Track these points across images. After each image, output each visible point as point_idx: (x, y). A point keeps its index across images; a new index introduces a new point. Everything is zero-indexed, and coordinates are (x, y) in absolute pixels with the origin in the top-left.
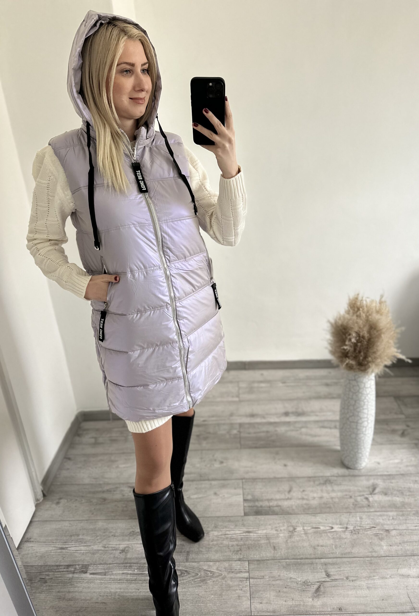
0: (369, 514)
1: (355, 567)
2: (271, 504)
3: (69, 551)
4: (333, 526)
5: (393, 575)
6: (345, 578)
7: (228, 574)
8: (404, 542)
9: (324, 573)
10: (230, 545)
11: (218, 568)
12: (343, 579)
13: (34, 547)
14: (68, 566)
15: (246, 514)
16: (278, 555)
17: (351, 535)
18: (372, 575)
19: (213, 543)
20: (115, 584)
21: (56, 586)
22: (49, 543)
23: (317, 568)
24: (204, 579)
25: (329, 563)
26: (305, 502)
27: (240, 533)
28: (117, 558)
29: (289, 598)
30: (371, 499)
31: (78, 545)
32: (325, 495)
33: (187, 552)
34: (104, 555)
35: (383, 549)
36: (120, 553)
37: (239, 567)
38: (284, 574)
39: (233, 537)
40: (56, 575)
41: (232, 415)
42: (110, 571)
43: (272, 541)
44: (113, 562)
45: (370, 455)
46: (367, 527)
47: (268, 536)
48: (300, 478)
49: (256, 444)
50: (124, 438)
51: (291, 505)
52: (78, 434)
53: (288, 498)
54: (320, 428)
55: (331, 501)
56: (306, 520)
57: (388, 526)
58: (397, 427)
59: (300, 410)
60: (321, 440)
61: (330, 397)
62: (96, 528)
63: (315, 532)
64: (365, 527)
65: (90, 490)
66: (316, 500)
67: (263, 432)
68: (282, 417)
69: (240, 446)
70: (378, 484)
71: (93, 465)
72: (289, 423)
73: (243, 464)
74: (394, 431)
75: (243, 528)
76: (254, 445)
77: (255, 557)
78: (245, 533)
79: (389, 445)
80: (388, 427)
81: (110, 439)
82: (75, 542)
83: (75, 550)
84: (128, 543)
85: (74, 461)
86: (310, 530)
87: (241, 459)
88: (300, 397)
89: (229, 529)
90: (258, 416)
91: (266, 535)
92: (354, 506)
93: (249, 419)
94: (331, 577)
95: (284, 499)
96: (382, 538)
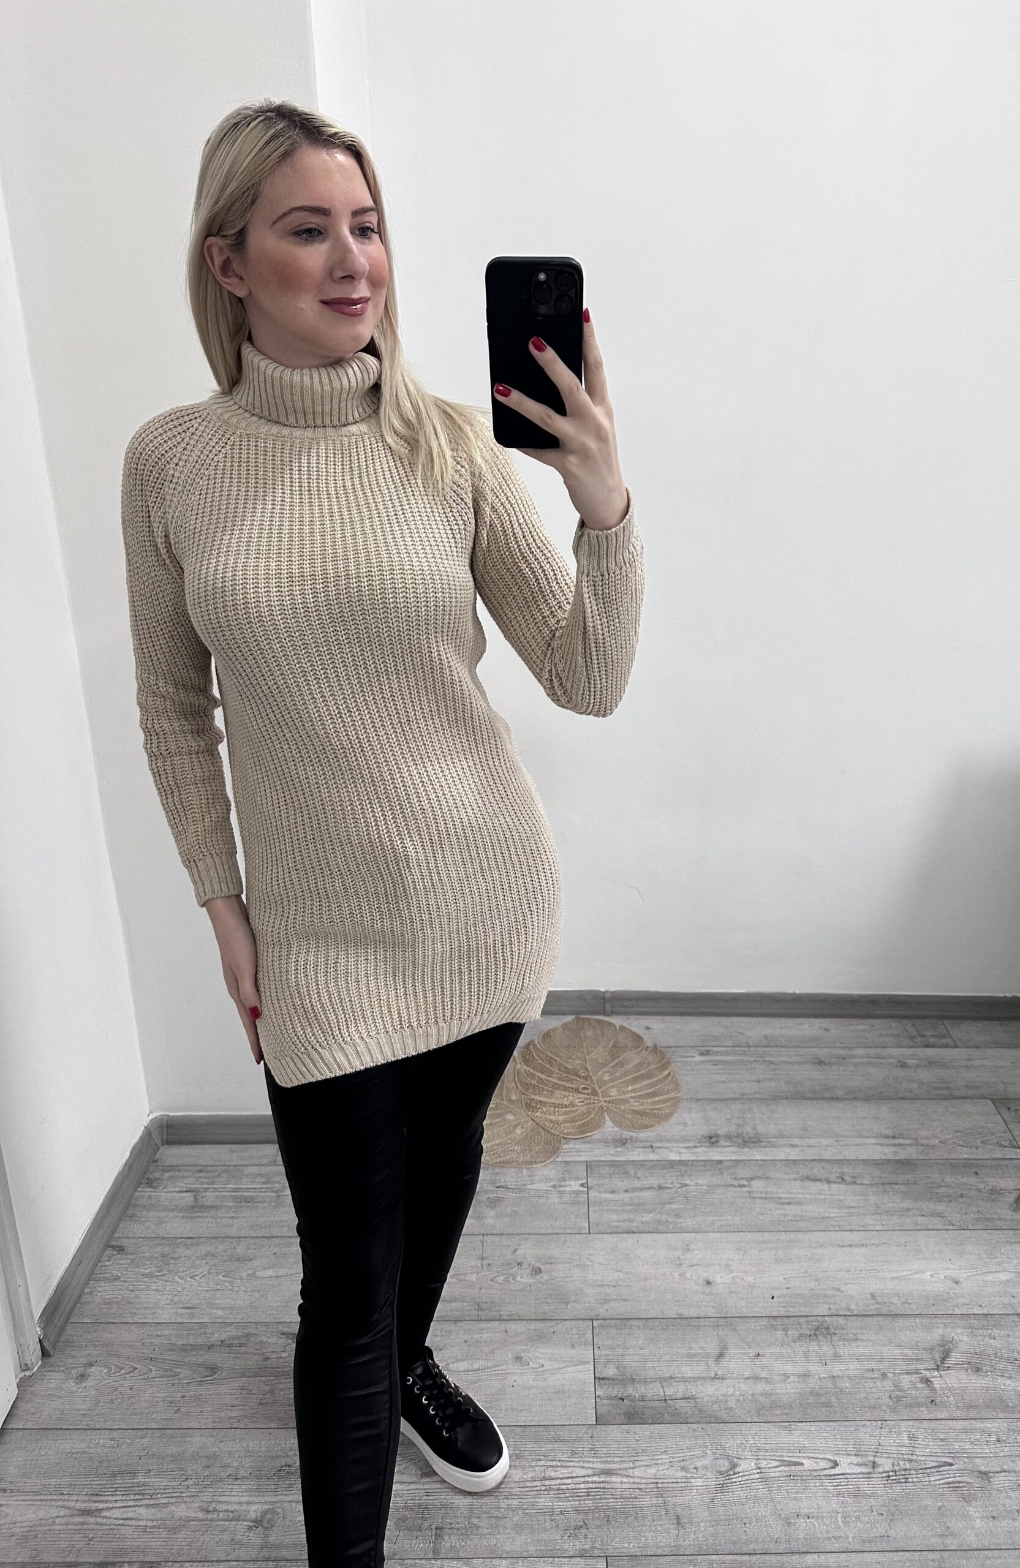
0: (933, 1424)
2: (669, 1392)
3: (105, 1521)
4: (837, 1459)
10: (558, 1512)
15: (600, 1420)
16: (688, 1540)
17: (885, 1485)
19: (510, 1502)
22: (51, 1494)
26: (760, 1387)
27: (585, 1476)
28: (240, 1542)
30: (937, 1383)
31: (131, 1503)
32: (815, 1368)
33: (436, 1529)
34: (203, 1535)
35: (974, 1528)
36: (250, 1528)
39: (565, 1487)
43: (670, 1500)
44: (229, 1556)
46: (929, 1465)
47: (659, 1485)
48: (748, 1320)
49: (631, 1221)
50: (273, 1194)
51: (722, 1395)
52: (147, 1179)
53: (716, 1374)
54: (802, 1180)
55: (832, 1387)
56: (763, 1441)
57: (986, 1462)
58: (1002, 1183)
59: (748, 1130)
60: (804, 1214)
61: (827, 1095)
62: (184, 1453)
63: (787, 1476)
64: (925, 1464)
65: (174, 1340)
66: (790, 1383)
67: (648, 1188)
68: (701, 1146)
69: (587, 1227)
70: (954, 1341)
71: (186, 1269)
72: (720, 1166)
73: (596, 1277)
74: (995, 1194)
75: (591, 1459)
76: (626, 1225)
77: (624, 1548)
78: (598, 1475)
79: (983, 1231)
80: (979, 1182)
81: (237, 1197)
82: (122, 1493)
83: (121, 1517)
84: (273, 1499)
85: (133, 1257)
86: (776, 1470)
87: (589, 1263)
88: (749, 1094)
89: (554, 1463)
90: (638, 1144)
91: (654, 1483)
92: (891, 1402)
93: (612, 1151)
95: (703, 1378)
96: (970, 1494)
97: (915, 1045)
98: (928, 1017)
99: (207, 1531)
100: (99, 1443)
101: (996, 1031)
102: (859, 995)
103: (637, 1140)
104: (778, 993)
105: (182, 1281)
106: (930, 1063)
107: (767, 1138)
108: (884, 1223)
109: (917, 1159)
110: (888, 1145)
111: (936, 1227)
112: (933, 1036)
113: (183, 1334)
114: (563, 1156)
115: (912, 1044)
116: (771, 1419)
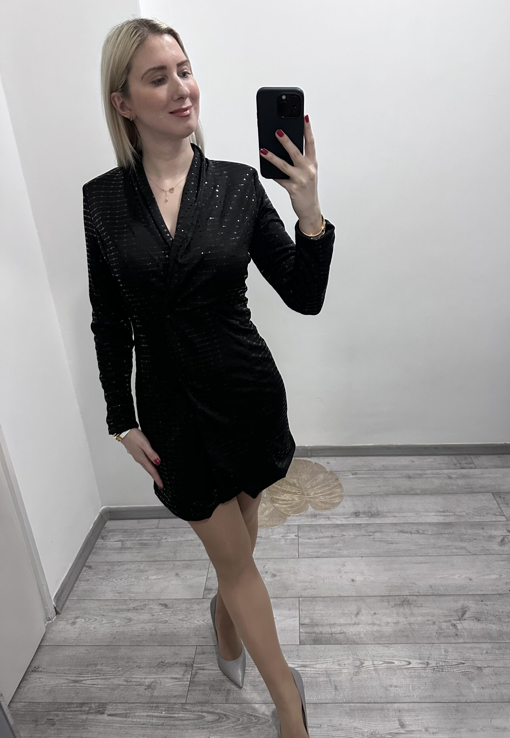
0: (456, 645)
1: (438, 716)
2: (333, 630)
3: (83, 685)
4: (411, 661)
5: (485, 727)
6: (424, 730)
8: (500, 684)
9: (397, 722)
11: (264, 711)
12: (421, 731)
13: (42, 678)
14: (82, 704)
15: (301, 643)
16: (340, 697)
17: (432, 673)
18: (458, 726)
20: (138, 729)
21: (65, 729)
22: (61, 674)
23: (389, 716)
24: (247, 725)
25: (404, 710)
26: (376, 628)
28: (142, 696)
30: (459, 626)
31: (95, 678)
32: (402, 619)
33: (227, 690)
34: (125, 692)
35: (473, 692)
36: (146, 689)
38: (346, 722)
40: (66, 716)
42: (133, 712)
43: (333, 679)
44: (136, 701)
46: (454, 663)
47: (328, 672)
48: (370, 597)
49: (318, 552)
50: (157, 542)
51: (358, 632)
52: (101, 536)
53: (355, 622)
54: (398, 532)
55: (409, 628)
56: (376, 652)
57: (480, 662)
58: (494, 533)
59: (374, 510)
60: (399, 548)
61: (412, 493)
62: (117, 656)
63: (387, 668)
64: (452, 663)
65: (113, 607)
66: (389, 626)
67: (327, 537)
68: (352, 517)
69: (298, 555)
70: (468, 607)
71: (118, 576)
72: (360, 526)
73: (301, 578)
74: (491, 538)
75: (297, 660)
76: (315, 554)
77: (311, 700)
79: (485, 556)
80: (484, 532)
81: (140, 543)
82: (91, 673)
83: (91, 683)
84: (155, 677)
85: (95, 571)
86: (382, 665)
87: (298, 572)
88: (375, 493)
90: (322, 516)
91: (326, 671)
92: (437, 635)
93: (310, 520)
94: (405, 728)
95: (349, 624)
96: (472, 677)
97: (456, 468)
98: (462, 454)
99: (127, 690)
100: (81, 651)
101: (495, 460)
102: (429, 445)
103: (322, 515)
104: (390, 445)
105: (116, 581)
106: (463, 476)
107: (383, 513)
108: (437, 552)
109: (455, 522)
110: (441, 516)
111: (463, 554)
112: (466, 463)
113: (117, 605)
114: (287, 523)
115: (454, 467)
116: (379, 642)
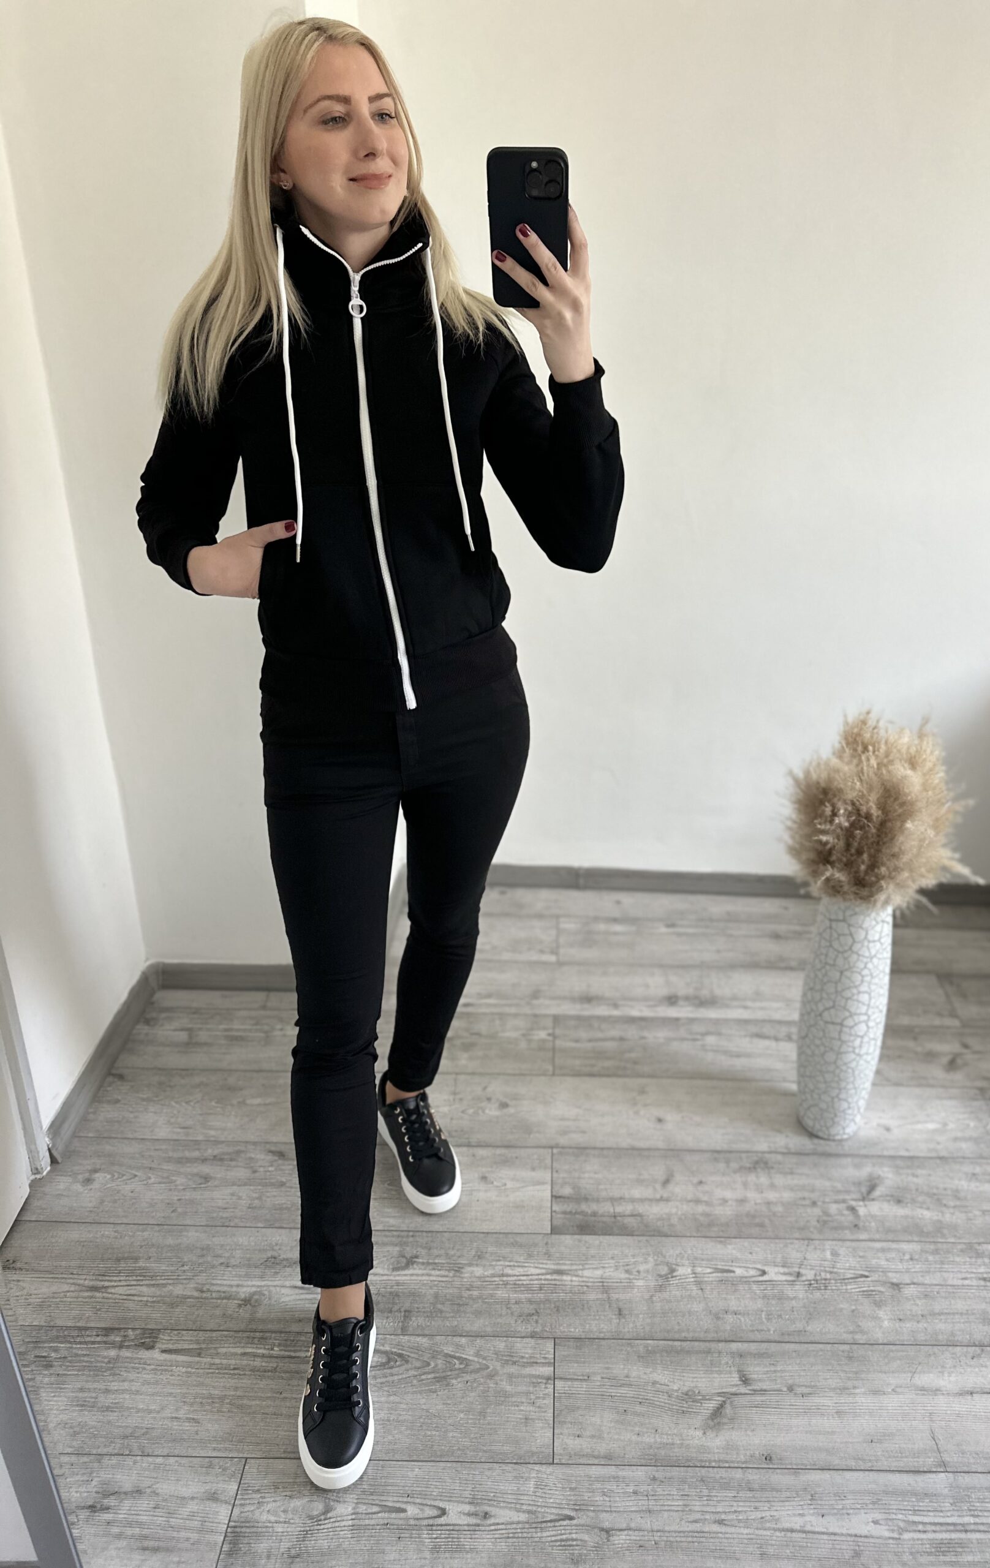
0: (854, 1244)
1: (812, 1365)
2: (619, 1209)
3: (110, 1296)
4: (766, 1269)
5: (901, 1387)
6: (785, 1389)
7: (503, 1367)
8: (933, 1314)
9: (736, 1375)
10: (513, 1301)
11: (478, 1351)
12: (781, 1391)
13: (23, 1281)
14: (108, 1331)
15: (555, 1230)
16: (628, 1327)
17: (806, 1291)
18: (850, 1384)
19: (471, 1292)
20: (224, 1378)
21: (75, 1375)
22: (62, 1274)
23: (719, 1364)
24: (444, 1374)
25: (751, 1354)
26: (701, 1208)
27: (538, 1275)
28: (231, 1317)
29: (648, 1428)
30: (862, 1211)
31: (134, 1283)
32: (752, 1195)
33: (405, 1311)
34: (197, 1310)
35: (881, 1327)
36: (240, 1306)
37: (530, 1351)
38: (639, 1372)
39: (520, 1282)
40: (75, 1351)
41: (536, 994)
42: (213, 1346)
43: (614, 1296)
44: (219, 1326)
45: (868, 1107)
46: (849, 1276)
47: (605, 1284)
48: (692, 1153)
49: (593, 1066)
50: (262, 1034)
51: (666, 1214)
52: (145, 1018)
53: (661, 1197)
54: (751, 1037)
55: (766, 1210)
56: (700, 1252)
57: (897, 1275)
58: (936, 1047)
59: (705, 993)
60: (752, 1067)
61: (782, 965)
62: (180, 1244)
63: (719, 1281)
64: (844, 1276)
65: (171, 1154)
66: (728, 1206)
67: (610, 1040)
68: (660, 1006)
69: (552, 1070)
70: (880, 1178)
71: (181, 1095)
72: (676, 1023)
73: (557, 1113)
74: (930, 1056)
75: (545, 1261)
76: (587, 1070)
77: (570, 1331)
78: (551, 1274)
79: (916, 1088)
80: (917, 1046)
81: (228, 1036)
82: (125, 1274)
83: (125, 1294)
84: (260, 1284)
85: (132, 1084)
86: (710, 1275)
87: (552, 1100)
88: (708, 963)
89: (512, 1264)
90: (603, 1002)
91: (601, 1282)
92: (818, 1225)
93: (578, 1006)
94: (750, 1385)
95: (651, 1200)
96: (881, 1301)
99: (201, 1307)
100: (104, 1234)
104: (741, 874)
105: (178, 1106)
107: (723, 1000)
113: (178, 1149)
114: (533, 1009)
116: (708, 1234)
